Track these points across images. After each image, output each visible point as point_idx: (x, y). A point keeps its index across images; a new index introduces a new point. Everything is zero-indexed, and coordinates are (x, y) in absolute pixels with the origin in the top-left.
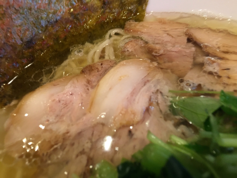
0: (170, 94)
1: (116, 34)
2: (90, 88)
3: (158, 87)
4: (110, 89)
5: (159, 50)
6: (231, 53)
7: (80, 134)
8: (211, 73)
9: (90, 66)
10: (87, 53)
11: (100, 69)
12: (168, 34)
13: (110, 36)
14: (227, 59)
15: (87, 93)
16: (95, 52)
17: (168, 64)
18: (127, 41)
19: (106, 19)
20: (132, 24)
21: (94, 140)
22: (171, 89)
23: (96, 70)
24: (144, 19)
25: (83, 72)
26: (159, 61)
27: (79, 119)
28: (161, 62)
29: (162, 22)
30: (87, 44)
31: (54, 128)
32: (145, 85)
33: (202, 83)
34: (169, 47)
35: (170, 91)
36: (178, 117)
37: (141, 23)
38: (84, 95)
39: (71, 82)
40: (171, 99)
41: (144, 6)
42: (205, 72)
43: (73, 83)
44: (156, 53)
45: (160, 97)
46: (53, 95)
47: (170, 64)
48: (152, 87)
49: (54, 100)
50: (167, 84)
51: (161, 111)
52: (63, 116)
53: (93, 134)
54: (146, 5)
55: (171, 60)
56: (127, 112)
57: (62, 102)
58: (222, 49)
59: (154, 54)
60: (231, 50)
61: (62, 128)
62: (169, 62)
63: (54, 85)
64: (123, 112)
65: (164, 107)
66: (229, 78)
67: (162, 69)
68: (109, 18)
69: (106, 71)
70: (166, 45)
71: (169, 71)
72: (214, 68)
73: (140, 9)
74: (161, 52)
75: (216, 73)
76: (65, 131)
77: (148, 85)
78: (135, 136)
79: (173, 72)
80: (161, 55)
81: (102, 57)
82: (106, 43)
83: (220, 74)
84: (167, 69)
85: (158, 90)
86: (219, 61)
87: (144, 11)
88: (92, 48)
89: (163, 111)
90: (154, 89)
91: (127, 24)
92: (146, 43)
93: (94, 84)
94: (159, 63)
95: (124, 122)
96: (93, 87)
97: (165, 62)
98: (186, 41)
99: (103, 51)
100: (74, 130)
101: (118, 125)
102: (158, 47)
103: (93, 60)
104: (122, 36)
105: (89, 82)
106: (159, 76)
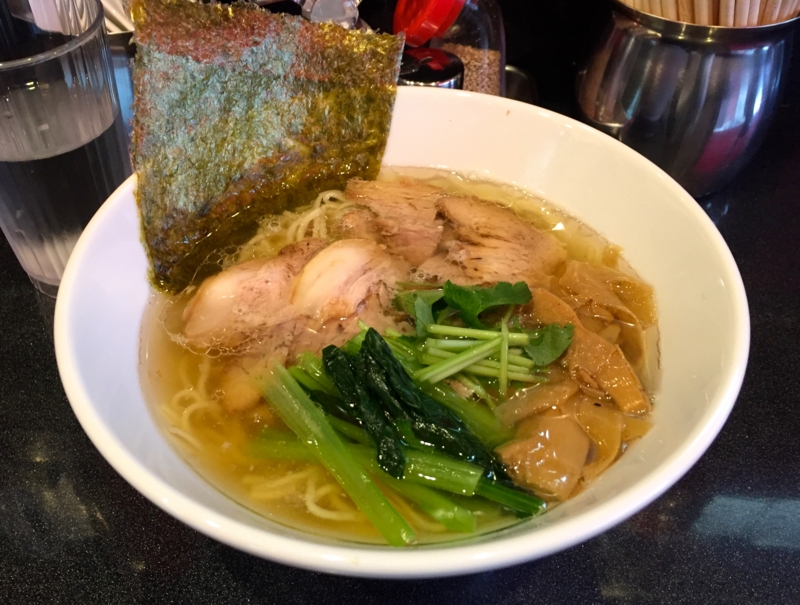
0: (397, 287)
1: (332, 199)
2: (291, 275)
3: (382, 278)
4: (318, 276)
5: (393, 227)
6: (492, 237)
7: (279, 326)
8: (455, 263)
9: (291, 245)
10: (286, 226)
11: (306, 251)
12: (410, 204)
13: (323, 203)
14: (484, 246)
15: (288, 281)
16: (298, 227)
17: (401, 249)
18: (346, 211)
19: (317, 175)
20: (357, 185)
21: (296, 333)
22: (399, 280)
23: (300, 253)
24: (378, 177)
25: (281, 253)
26: (390, 244)
27: (276, 310)
28: (393, 245)
29: (404, 183)
30: (287, 213)
31: (247, 319)
32: (364, 273)
33: (439, 275)
34: (408, 225)
35: (397, 283)
36: (401, 313)
37: (372, 184)
38: (284, 283)
39: (265, 267)
40: (396, 292)
41: (379, 155)
42: (448, 261)
43: (269, 267)
44: (387, 231)
45: (382, 289)
46: (242, 282)
47: (404, 248)
48: (373, 276)
49: (244, 288)
50: (395, 274)
51: (381, 305)
52: (257, 306)
53: (295, 327)
54: (382, 154)
55: (406, 243)
56: (337, 302)
57: (255, 290)
58: (482, 231)
59: (384, 233)
60: (493, 232)
61: (256, 320)
62: (403, 245)
63: (243, 269)
64: (333, 302)
65: (385, 300)
66: (476, 270)
67: (391, 254)
68: (322, 173)
69: (314, 254)
70: (404, 220)
71: (401, 257)
72: (461, 256)
73: (372, 160)
74: (395, 231)
75: (461, 263)
76: (261, 322)
77: (369, 274)
78: (345, 331)
79: (406, 259)
80: (394, 235)
81: (309, 234)
82: (315, 214)
83: (465, 264)
84: (398, 255)
85: (380, 281)
86: (470, 248)
87: (379, 162)
88: (293, 220)
89: (384, 305)
90: (376, 280)
91: (350, 183)
92: (376, 215)
93: (297, 270)
94: (388, 247)
95: (333, 313)
96: (295, 274)
97: (397, 245)
98: (434, 216)
99: (311, 224)
100: (272, 322)
101: (326, 317)
102: (391, 223)
103: (295, 238)
104: (341, 202)
105: (290, 267)
106: (386, 263)
